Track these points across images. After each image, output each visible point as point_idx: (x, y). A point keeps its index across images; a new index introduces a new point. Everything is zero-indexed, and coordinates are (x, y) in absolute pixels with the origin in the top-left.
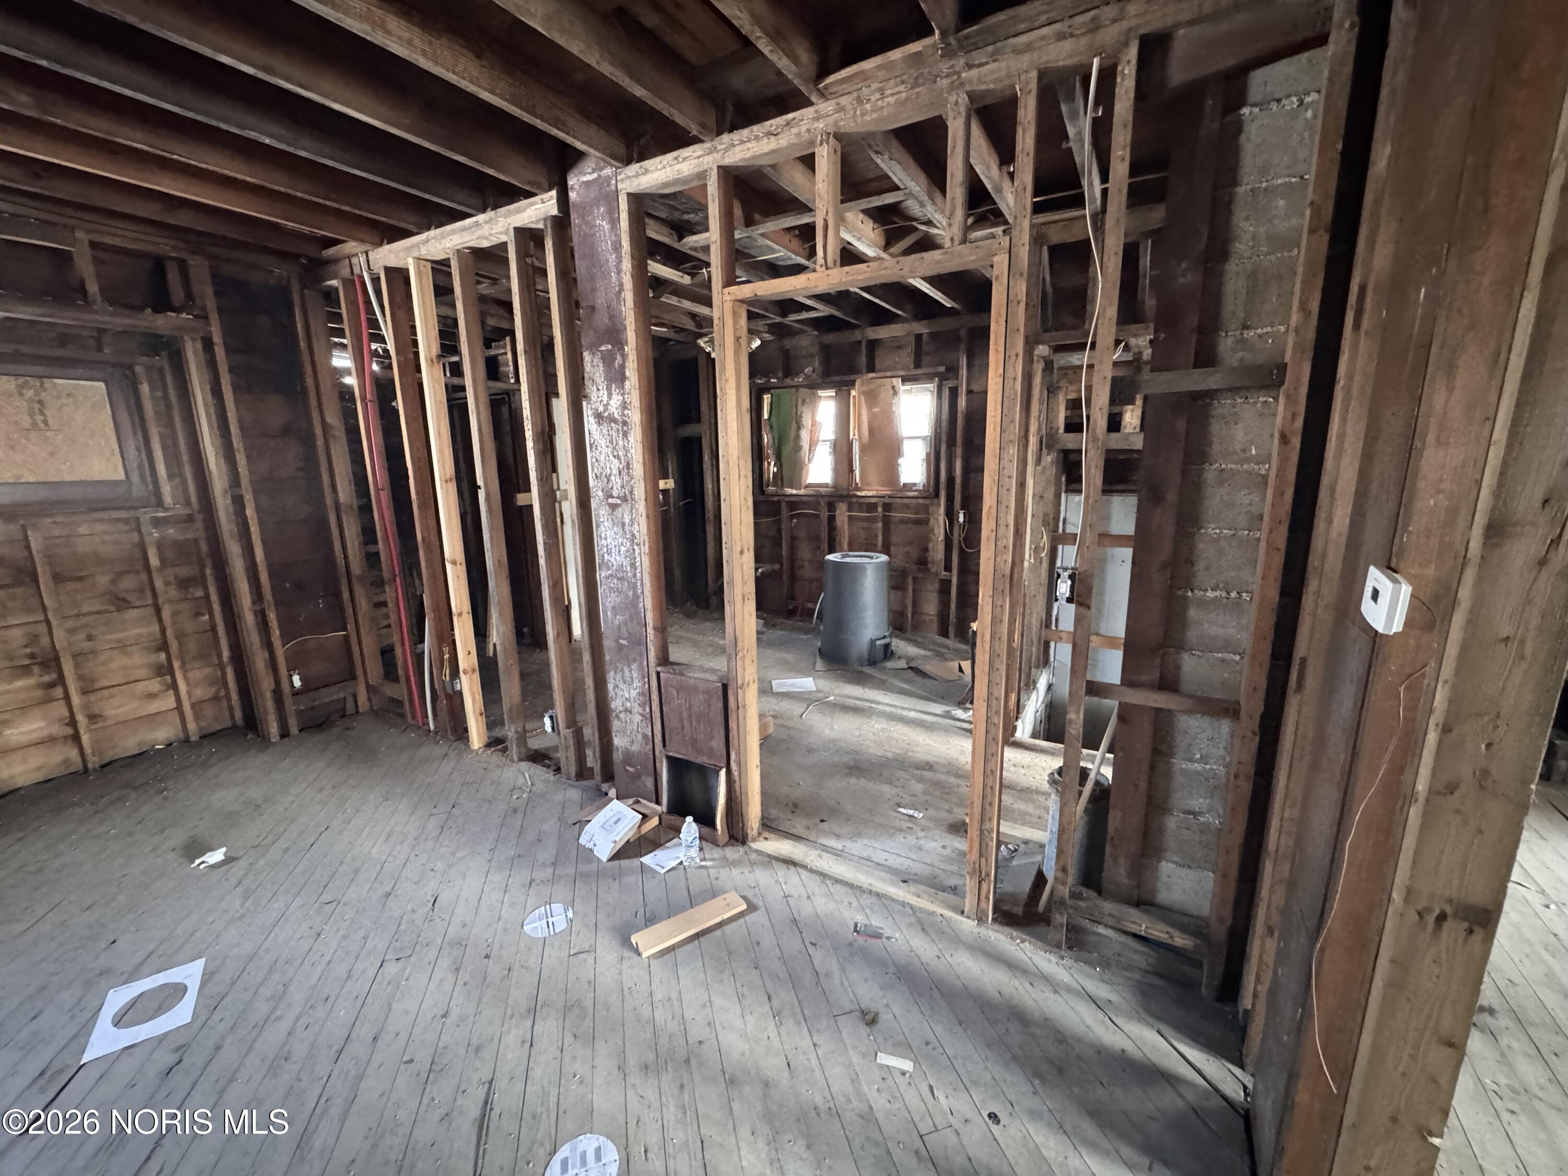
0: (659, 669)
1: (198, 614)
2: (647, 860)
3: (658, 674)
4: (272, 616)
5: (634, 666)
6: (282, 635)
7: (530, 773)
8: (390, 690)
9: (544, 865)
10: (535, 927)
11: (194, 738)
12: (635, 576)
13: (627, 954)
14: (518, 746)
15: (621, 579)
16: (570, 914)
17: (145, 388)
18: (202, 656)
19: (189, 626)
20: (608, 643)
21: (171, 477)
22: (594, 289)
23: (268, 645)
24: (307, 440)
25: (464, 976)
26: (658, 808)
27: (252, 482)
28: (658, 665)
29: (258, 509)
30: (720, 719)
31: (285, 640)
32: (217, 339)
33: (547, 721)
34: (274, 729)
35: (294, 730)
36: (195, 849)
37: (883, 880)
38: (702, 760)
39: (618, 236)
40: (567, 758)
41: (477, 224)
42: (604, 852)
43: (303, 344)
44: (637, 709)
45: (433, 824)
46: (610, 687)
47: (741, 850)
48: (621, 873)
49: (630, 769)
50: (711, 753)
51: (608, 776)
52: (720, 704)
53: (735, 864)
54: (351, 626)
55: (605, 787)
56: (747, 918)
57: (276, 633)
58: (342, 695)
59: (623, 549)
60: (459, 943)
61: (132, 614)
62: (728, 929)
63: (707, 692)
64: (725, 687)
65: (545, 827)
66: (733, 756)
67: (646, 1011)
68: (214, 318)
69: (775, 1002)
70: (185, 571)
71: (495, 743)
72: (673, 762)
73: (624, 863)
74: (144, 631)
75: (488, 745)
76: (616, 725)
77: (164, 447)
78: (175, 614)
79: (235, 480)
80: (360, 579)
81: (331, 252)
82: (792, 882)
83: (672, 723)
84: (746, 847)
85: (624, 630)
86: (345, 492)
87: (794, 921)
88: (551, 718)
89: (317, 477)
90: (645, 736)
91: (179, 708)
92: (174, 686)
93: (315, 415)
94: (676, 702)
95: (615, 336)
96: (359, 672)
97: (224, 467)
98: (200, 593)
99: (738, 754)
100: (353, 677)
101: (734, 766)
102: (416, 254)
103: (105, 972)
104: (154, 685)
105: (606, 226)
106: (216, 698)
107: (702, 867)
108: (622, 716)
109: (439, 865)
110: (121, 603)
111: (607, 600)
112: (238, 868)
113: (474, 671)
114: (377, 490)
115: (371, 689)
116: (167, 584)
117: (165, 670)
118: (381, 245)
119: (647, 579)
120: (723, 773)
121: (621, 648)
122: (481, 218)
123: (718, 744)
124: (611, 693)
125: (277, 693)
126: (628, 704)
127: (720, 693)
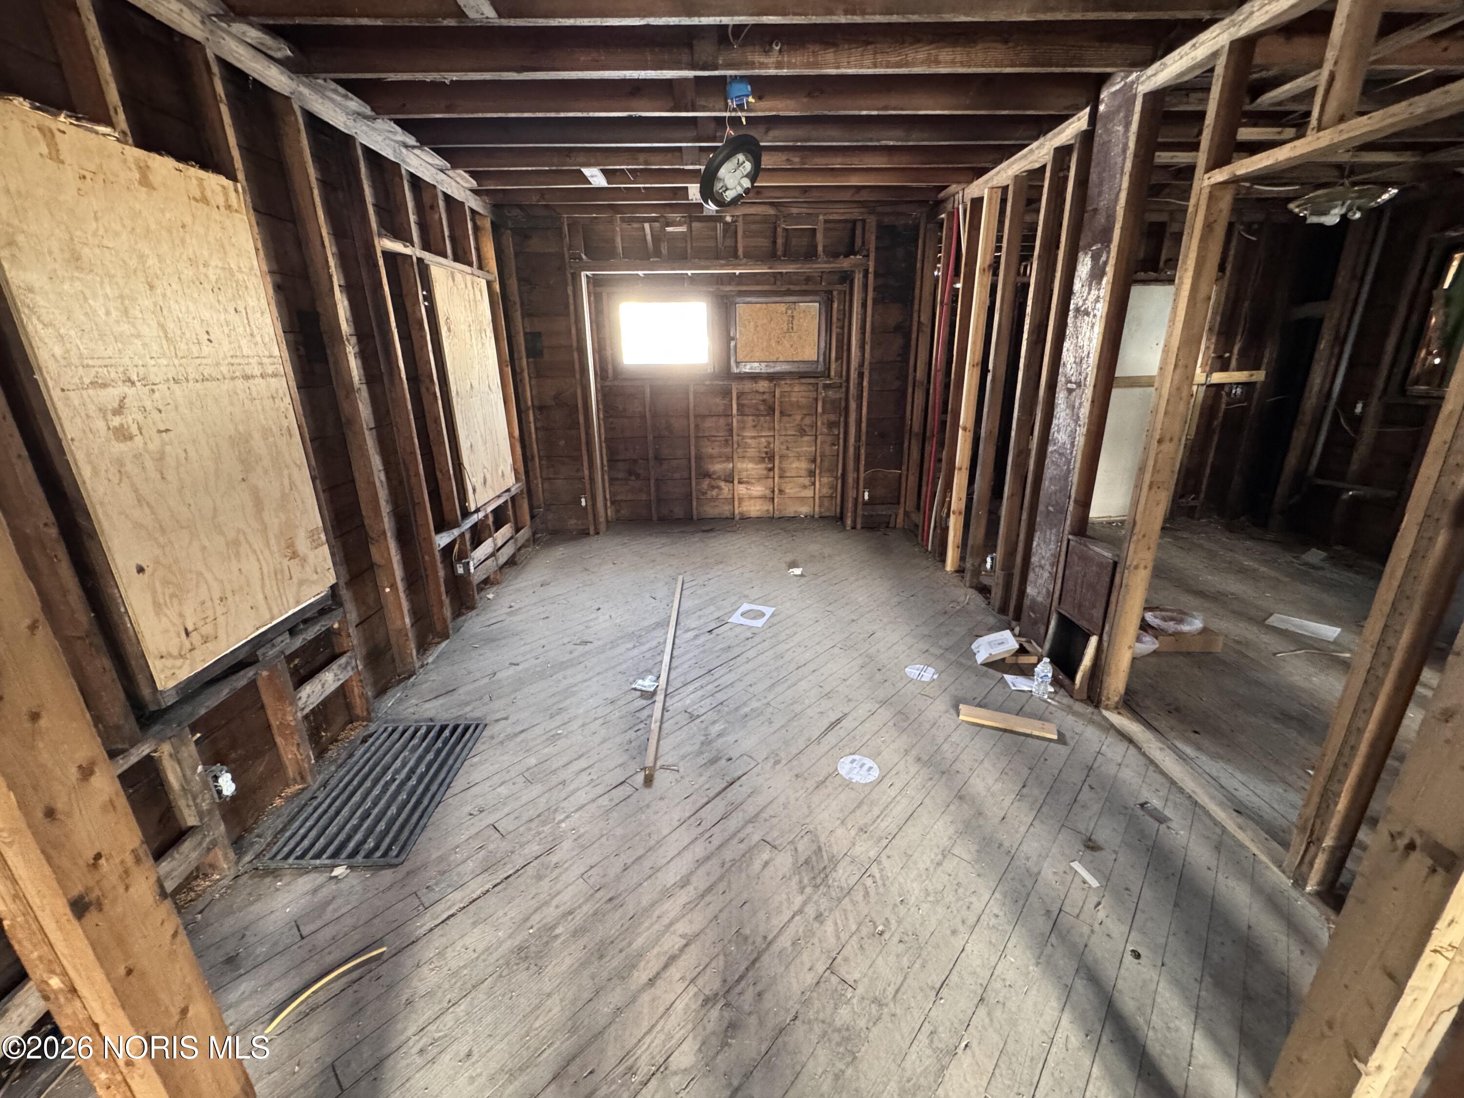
0: (1070, 537)
1: (833, 444)
2: (1008, 678)
3: (1069, 540)
4: (863, 451)
5: (1054, 531)
6: (866, 465)
7: (972, 594)
8: (917, 518)
9: (940, 647)
10: (912, 671)
11: (816, 516)
12: (1071, 453)
13: (953, 712)
14: (972, 576)
15: (1060, 454)
16: (935, 677)
17: (835, 305)
18: (830, 470)
19: (827, 450)
20: (1041, 508)
21: (837, 359)
22: (1100, 194)
23: (857, 470)
24: (907, 336)
25: (864, 671)
26: (1040, 650)
27: (871, 363)
28: (1070, 534)
29: (870, 383)
30: (1105, 591)
31: (867, 467)
32: (871, 270)
33: (989, 560)
34: (849, 522)
35: (859, 526)
36: (793, 565)
37: (1212, 798)
38: (1083, 624)
39: (1127, 138)
40: (997, 593)
41: (1032, 151)
42: (981, 658)
43: (919, 265)
44: (1048, 567)
45: (896, 599)
46: (1035, 544)
47: (1090, 710)
48: (985, 675)
49: (1032, 615)
50: (1090, 621)
51: (1018, 618)
52: (1108, 579)
53: (1075, 714)
54: (904, 467)
55: (1014, 623)
56: (1052, 744)
57: (863, 463)
58: (889, 512)
59: (1069, 429)
60: (871, 658)
61: (806, 438)
62: (1030, 740)
63: (1101, 565)
64: (1115, 564)
65: (957, 629)
66: (1107, 628)
67: (940, 740)
68: (872, 256)
69: (1025, 791)
70: (833, 417)
71: (960, 571)
72: (1062, 619)
73: (991, 671)
74: (808, 449)
75: (957, 571)
76: (1031, 576)
77: (837, 341)
78: (823, 443)
79: (861, 365)
80: (917, 434)
81: (942, 195)
82: (1115, 750)
83: (1070, 585)
84: (1096, 711)
85: (1053, 497)
86: (920, 374)
87: (1091, 768)
88: (992, 559)
89: (907, 361)
90: (1048, 591)
91: (814, 497)
92: (814, 484)
93: (915, 315)
94: (1077, 568)
95: (1105, 237)
96: (902, 500)
97: (859, 354)
98: (836, 432)
99: (1112, 628)
100: (898, 503)
101: (1105, 637)
102: (990, 185)
103: (746, 596)
104: (806, 481)
105: (1120, 128)
106: (831, 497)
107: (1046, 701)
108: (1037, 570)
109: (885, 620)
110: (802, 432)
111: (1050, 471)
112: (803, 580)
113: (960, 513)
114: (936, 371)
115: (906, 514)
116: (823, 424)
117: (811, 474)
118: (972, 182)
119: (1079, 457)
120: (1094, 640)
121: (1049, 512)
122: (1035, 145)
123: (1098, 613)
124: (1034, 550)
125: (856, 499)
126: (1043, 562)
127: (1110, 569)
